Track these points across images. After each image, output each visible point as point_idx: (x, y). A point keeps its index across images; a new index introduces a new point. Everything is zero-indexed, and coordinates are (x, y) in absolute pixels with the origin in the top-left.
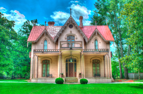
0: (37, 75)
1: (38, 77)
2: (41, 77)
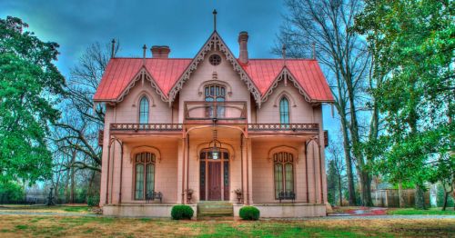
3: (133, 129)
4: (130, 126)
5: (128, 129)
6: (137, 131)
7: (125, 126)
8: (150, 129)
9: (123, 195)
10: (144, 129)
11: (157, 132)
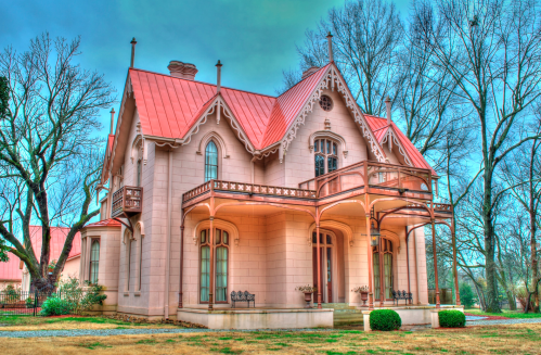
0: (181, 294)
1: (185, 305)
2: (196, 305)
3: (244, 192)
4: (241, 188)
5: (237, 191)
6: (251, 195)
7: (233, 187)
8: (268, 195)
9: (186, 295)
10: (260, 194)
11: (278, 200)
